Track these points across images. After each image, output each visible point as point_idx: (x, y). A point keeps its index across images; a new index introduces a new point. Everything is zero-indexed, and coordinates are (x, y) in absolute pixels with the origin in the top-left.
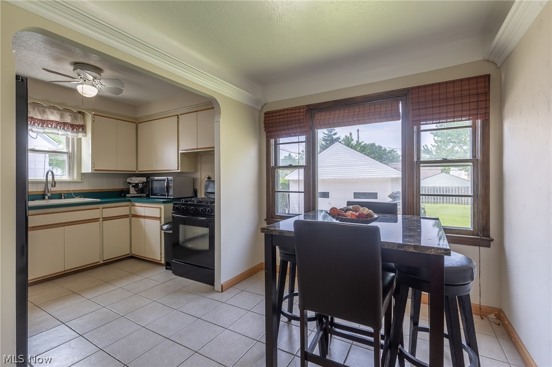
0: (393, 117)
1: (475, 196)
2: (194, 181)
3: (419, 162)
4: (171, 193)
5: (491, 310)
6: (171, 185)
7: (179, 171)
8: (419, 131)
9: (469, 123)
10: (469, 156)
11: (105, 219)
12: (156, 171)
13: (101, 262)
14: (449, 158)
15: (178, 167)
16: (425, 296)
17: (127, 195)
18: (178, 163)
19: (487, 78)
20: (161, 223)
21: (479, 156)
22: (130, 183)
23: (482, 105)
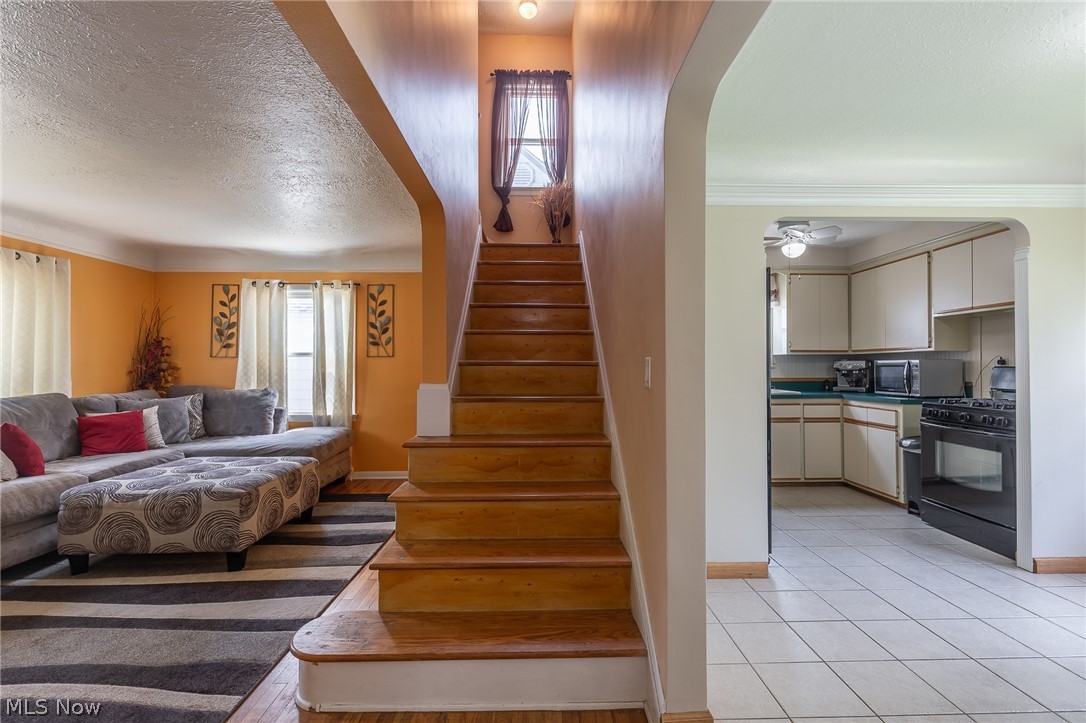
2: (965, 367)
4: (916, 386)
6: (916, 373)
7: (932, 349)
11: (808, 420)
12: (886, 350)
13: (803, 480)
15: (930, 342)
17: (834, 388)
18: (930, 336)
20: (897, 435)
22: (838, 370)
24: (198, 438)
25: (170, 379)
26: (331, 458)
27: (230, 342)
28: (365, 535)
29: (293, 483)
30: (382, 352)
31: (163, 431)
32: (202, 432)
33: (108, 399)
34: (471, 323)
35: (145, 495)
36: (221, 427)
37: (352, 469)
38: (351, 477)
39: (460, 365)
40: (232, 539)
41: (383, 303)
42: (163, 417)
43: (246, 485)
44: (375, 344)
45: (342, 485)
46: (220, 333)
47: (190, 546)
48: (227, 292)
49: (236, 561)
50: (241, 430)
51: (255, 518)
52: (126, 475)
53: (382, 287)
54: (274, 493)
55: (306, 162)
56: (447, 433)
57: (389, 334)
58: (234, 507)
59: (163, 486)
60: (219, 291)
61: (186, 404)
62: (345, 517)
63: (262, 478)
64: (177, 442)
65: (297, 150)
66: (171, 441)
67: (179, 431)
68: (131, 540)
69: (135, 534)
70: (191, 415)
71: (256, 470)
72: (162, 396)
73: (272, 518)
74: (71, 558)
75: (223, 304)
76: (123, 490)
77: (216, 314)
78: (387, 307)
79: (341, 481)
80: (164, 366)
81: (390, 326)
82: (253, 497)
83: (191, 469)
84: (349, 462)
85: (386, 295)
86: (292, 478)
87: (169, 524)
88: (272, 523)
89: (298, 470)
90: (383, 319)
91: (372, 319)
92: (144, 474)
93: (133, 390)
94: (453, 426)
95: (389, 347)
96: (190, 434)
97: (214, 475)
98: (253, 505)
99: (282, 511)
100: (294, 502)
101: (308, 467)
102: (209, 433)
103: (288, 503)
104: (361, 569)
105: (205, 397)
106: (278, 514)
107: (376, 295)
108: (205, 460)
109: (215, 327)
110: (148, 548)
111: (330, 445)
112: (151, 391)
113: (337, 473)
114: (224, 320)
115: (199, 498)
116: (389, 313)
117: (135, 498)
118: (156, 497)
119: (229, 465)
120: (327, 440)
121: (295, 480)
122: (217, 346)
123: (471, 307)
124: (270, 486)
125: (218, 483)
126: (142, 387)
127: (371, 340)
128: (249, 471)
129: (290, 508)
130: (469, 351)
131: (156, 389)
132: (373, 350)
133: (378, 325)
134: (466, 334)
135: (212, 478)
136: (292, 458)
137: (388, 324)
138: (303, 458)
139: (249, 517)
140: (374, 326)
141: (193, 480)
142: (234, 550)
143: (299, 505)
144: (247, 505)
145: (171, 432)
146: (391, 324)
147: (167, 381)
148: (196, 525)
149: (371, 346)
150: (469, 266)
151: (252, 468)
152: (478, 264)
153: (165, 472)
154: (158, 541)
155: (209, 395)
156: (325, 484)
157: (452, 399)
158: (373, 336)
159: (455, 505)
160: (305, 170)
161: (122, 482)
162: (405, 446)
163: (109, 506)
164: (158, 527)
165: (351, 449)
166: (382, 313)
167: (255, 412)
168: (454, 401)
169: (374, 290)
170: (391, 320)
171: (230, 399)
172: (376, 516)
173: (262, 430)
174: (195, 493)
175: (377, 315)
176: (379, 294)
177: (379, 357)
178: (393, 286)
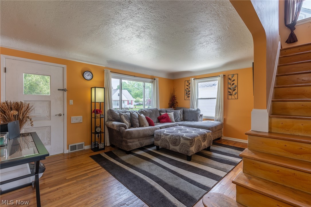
24: (182, 121)
25: (176, 105)
26: (216, 131)
27: (189, 96)
28: (228, 161)
29: (204, 138)
30: (233, 97)
31: (175, 118)
32: (183, 119)
33: (164, 110)
34: (277, 83)
35: (169, 135)
36: (187, 118)
37: (223, 135)
38: (223, 138)
39: (272, 101)
40: (188, 152)
41: (234, 81)
42: (175, 115)
43: (192, 137)
44: (231, 95)
45: (220, 140)
46: (187, 93)
47: (178, 151)
48: (188, 83)
49: (189, 159)
50: (191, 120)
51: (194, 147)
52: (166, 128)
53: (233, 75)
54: (199, 140)
55: (208, 35)
56: (267, 131)
57: (236, 91)
58: (188, 142)
59: (173, 133)
60: (186, 82)
61: (179, 112)
62: (221, 152)
63: (196, 135)
64: (177, 121)
65: (205, 31)
66: (176, 121)
67: (178, 118)
68: (166, 145)
69: (167, 144)
70: (180, 115)
71: (194, 132)
72: (175, 110)
73: (198, 148)
74: (156, 146)
75: (187, 86)
76: (165, 132)
77: (186, 89)
79: (219, 139)
80: (175, 102)
81: (236, 88)
82: (193, 141)
83: (179, 129)
84: (222, 133)
85: (235, 78)
86: (204, 136)
87: (174, 143)
88: (199, 149)
89: (206, 134)
90: (233, 86)
91: (230, 86)
92: (170, 129)
93: (169, 108)
94: (270, 128)
95: (236, 96)
96: (180, 119)
97: (184, 132)
98: (193, 143)
99: (201, 146)
100: (205, 144)
101: (209, 134)
102: (184, 120)
103: (203, 144)
104: (227, 174)
105: (183, 110)
106: (200, 147)
107: (231, 78)
108: (182, 127)
109: (186, 92)
110: (170, 148)
111: (216, 127)
112: (173, 108)
113: (218, 136)
114: (187, 90)
115: (180, 138)
116: (236, 84)
117: (167, 135)
118: (171, 136)
119: (188, 129)
120: (215, 125)
121: (205, 137)
122: (186, 97)
123: (277, 76)
124: (198, 138)
125: (185, 135)
126: (171, 107)
127: (229, 93)
128: (192, 132)
129: (203, 145)
130: (276, 96)
131: (174, 108)
132: (230, 97)
133: (232, 88)
134: (275, 88)
135: (184, 133)
136: (204, 130)
137: (235, 88)
138: (207, 130)
139: (192, 146)
140: (230, 89)
141: (179, 132)
142: (188, 155)
143: (206, 145)
144: (192, 143)
145: (176, 119)
147: (176, 106)
148: (179, 145)
149: (229, 95)
150: (275, 59)
151: (193, 131)
152: (280, 58)
153: (174, 129)
154: (172, 147)
155: (184, 110)
156: (214, 139)
157: (269, 116)
158: (230, 92)
159: (274, 166)
160: (207, 39)
161: (165, 130)
162: (246, 134)
163: (163, 136)
164: (171, 144)
165: (223, 129)
166: (233, 84)
167: (195, 115)
168: (270, 117)
169: (230, 77)
170: (237, 86)
171: (189, 111)
172: (232, 154)
173: (197, 120)
174: (179, 136)
175: (231, 85)
176: (232, 78)
177: (232, 99)
178: (237, 74)
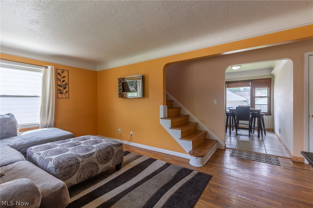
0: (249, 86)
1: (268, 105)
3: (255, 97)
5: (271, 129)
8: (255, 90)
9: (267, 88)
10: (267, 96)
14: (262, 96)
16: (257, 119)
19: (271, 79)
21: (269, 96)
23: (269, 85)
30: (64, 96)
35: (94, 153)
40: (122, 158)
41: (64, 77)
44: (61, 93)
47: (112, 166)
53: (63, 71)
57: (67, 89)
58: (122, 148)
68: (92, 171)
69: (94, 168)
78: (66, 79)
81: (67, 87)
85: (65, 74)
87: (105, 160)
90: (64, 83)
91: (59, 83)
95: (67, 95)
110: (99, 172)
115: (112, 148)
116: (66, 81)
117: (92, 155)
127: (59, 91)
132: (60, 96)
133: (62, 85)
137: (66, 85)
140: (60, 86)
146: (68, 85)
148: (113, 158)
149: (58, 93)
154: (102, 168)
158: (60, 90)
163: (83, 161)
164: (102, 163)
166: (63, 81)
169: (60, 72)
174: (110, 147)
175: (61, 82)
176: (62, 73)
177: (62, 98)
178: (68, 71)
